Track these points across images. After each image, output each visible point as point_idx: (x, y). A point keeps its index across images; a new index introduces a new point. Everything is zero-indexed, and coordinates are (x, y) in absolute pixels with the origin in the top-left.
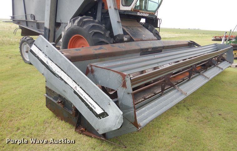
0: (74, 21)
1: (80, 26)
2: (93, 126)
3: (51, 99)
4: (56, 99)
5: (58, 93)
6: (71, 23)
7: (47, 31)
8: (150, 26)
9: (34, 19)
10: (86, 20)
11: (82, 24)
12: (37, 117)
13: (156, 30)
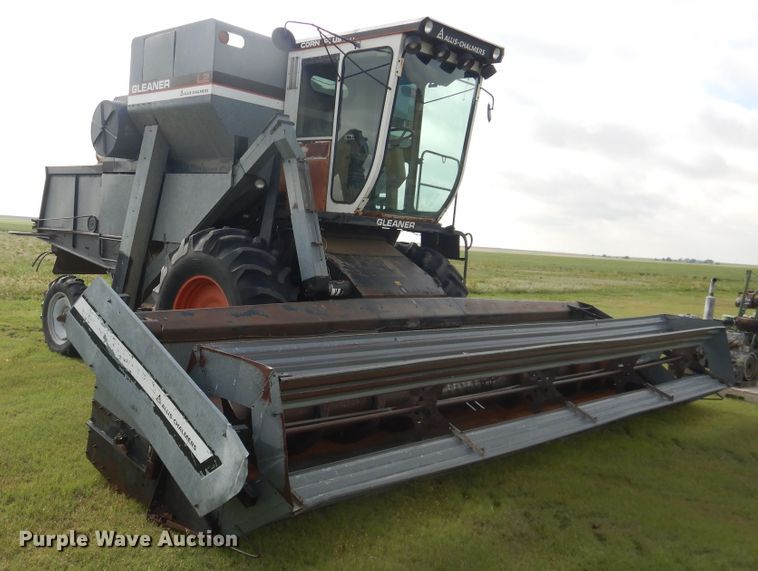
0: (196, 240)
1: (211, 254)
2: (187, 495)
3: (102, 433)
4: (112, 433)
5: (120, 416)
6: (187, 245)
7: (125, 264)
8: (432, 253)
9: (96, 231)
10: (228, 239)
11: (215, 247)
12: (60, 480)
13: (451, 267)
